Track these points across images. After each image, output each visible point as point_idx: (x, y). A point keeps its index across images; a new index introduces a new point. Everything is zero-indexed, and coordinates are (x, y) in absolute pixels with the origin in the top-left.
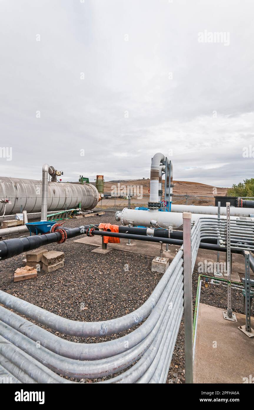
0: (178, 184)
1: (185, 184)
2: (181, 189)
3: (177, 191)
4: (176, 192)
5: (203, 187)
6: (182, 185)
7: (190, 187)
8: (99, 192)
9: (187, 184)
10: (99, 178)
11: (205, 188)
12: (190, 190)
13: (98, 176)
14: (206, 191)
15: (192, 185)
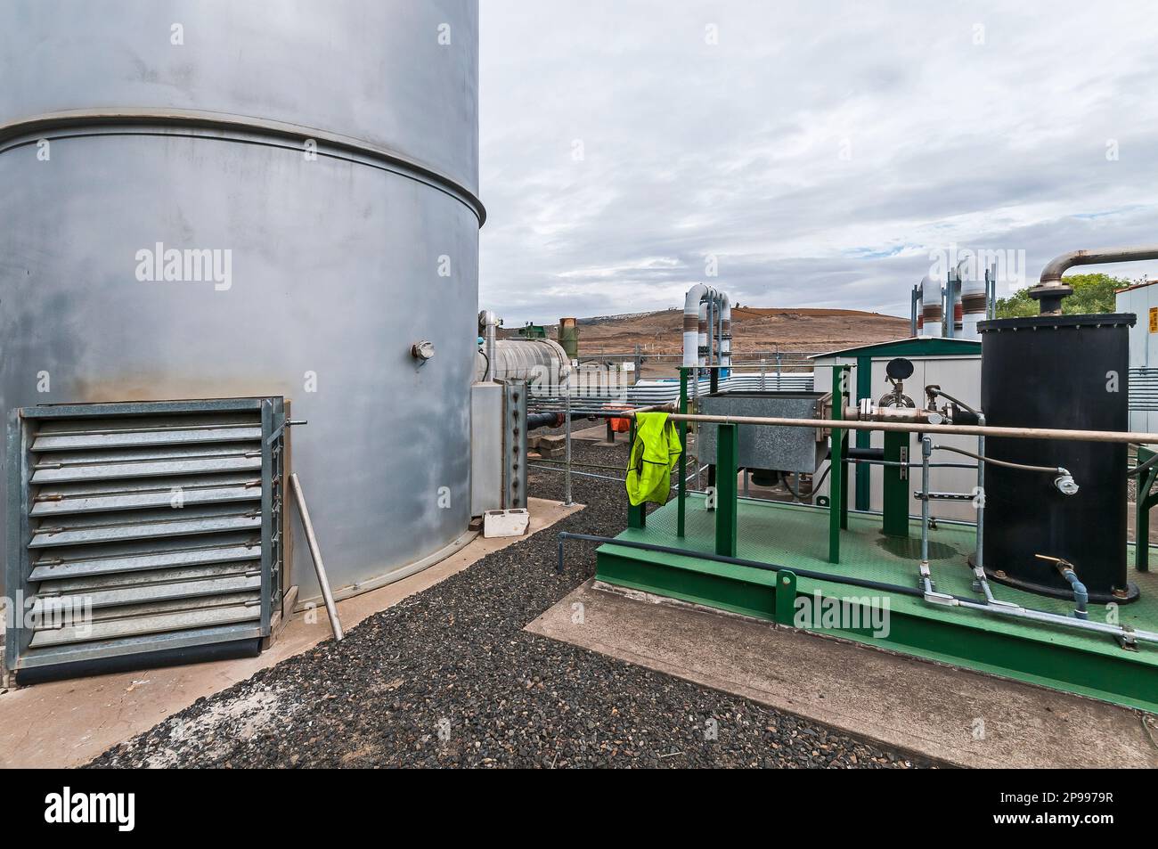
0: (782, 319)
1: (806, 318)
2: (791, 334)
3: (776, 341)
4: (775, 343)
5: (870, 322)
6: (795, 322)
7: (823, 326)
8: (569, 355)
9: (812, 316)
10: (566, 325)
11: (874, 326)
12: (824, 334)
13: (563, 321)
14: (879, 336)
15: (832, 320)
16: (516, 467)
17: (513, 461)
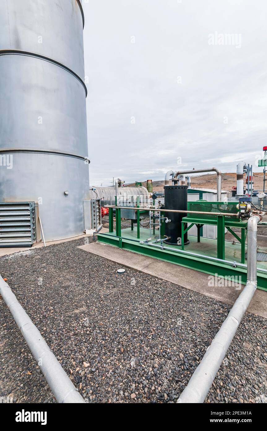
8: (149, 191)
13: (148, 181)
16: (94, 219)
17: (94, 218)
